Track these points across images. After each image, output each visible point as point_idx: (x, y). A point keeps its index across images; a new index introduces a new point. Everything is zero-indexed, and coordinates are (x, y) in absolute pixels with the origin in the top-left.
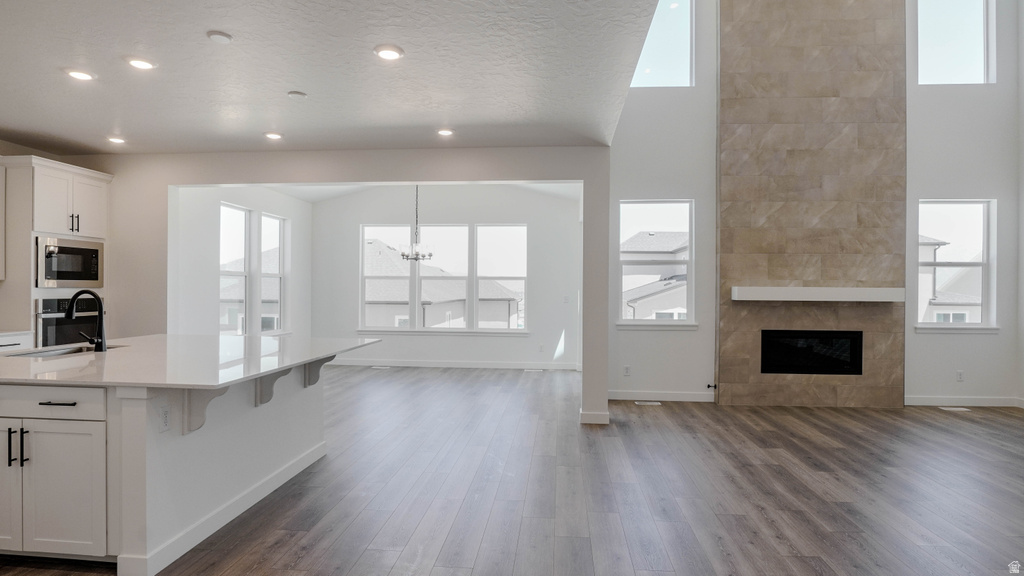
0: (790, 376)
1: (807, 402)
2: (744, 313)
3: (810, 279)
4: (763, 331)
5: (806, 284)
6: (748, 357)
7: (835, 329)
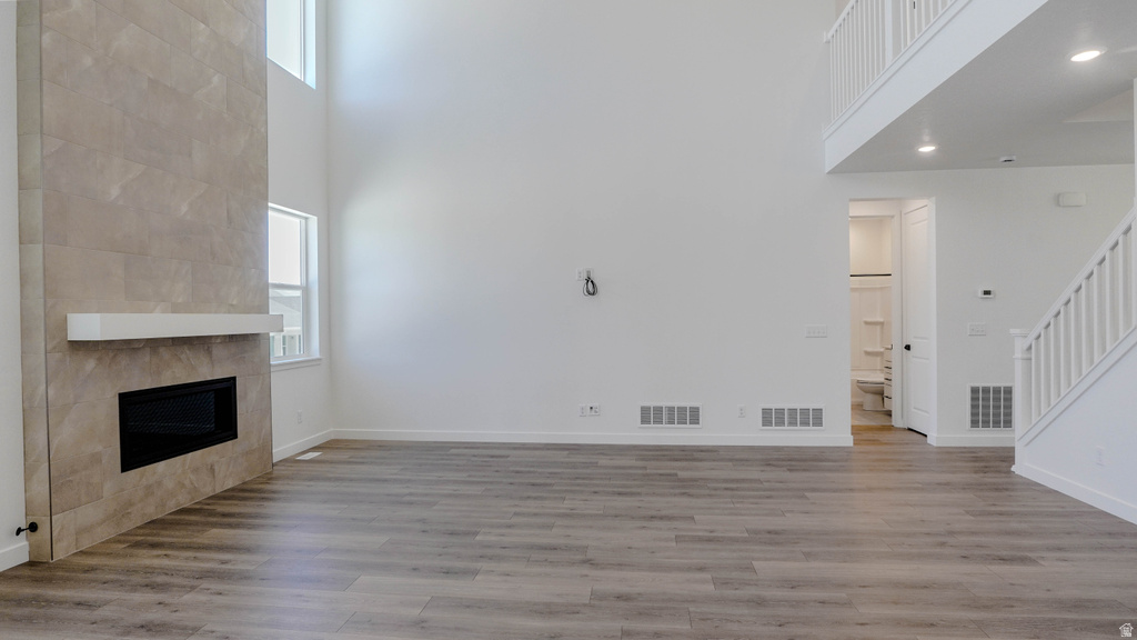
0: (161, 466)
1: (184, 501)
2: (90, 364)
3: (180, 300)
4: (120, 394)
5: (176, 309)
6: (99, 448)
7: (210, 378)
